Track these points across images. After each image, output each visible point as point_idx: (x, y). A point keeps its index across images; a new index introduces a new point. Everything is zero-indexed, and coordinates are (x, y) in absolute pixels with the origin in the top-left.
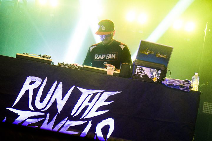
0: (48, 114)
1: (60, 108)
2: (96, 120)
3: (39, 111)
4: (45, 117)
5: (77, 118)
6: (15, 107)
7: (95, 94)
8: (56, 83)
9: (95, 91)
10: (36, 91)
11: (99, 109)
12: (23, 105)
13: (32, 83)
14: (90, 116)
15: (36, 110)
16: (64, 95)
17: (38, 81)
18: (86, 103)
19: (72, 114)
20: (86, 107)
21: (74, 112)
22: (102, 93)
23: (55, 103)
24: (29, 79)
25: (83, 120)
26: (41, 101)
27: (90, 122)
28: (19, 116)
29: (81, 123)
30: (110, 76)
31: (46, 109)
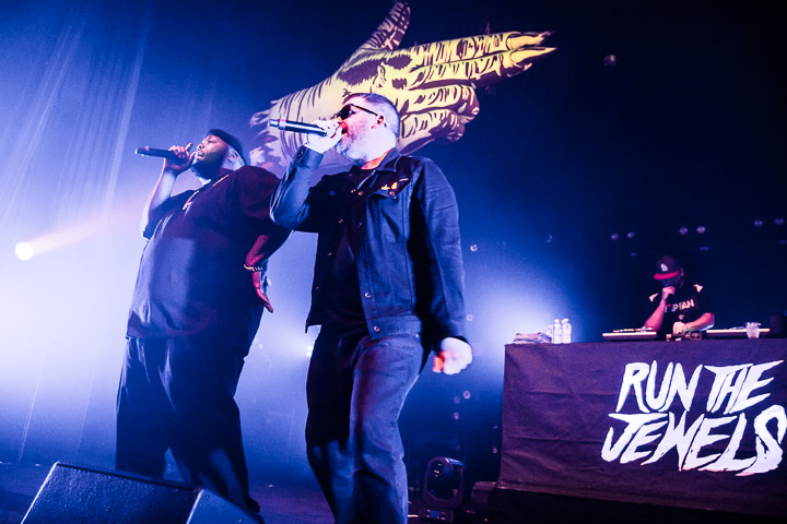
0: (672, 415)
1: (687, 403)
2: (752, 413)
3: (656, 411)
4: (667, 418)
5: (719, 414)
6: (621, 412)
7: (738, 373)
8: (671, 365)
9: (737, 368)
10: (644, 384)
11: (753, 394)
12: (631, 407)
13: (636, 372)
14: (738, 408)
15: (652, 411)
16: (688, 382)
17: (643, 367)
18: (727, 389)
19: (708, 409)
20: (729, 395)
21: (712, 404)
22: (749, 369)
23: (677, 397)
24: (630, 368)
25: (729, 415)
26: (656, 395)
27: (743, 416)
28: (627, 424)
29: (728, 420)
30: (753, 339)
31: (666, 408)
